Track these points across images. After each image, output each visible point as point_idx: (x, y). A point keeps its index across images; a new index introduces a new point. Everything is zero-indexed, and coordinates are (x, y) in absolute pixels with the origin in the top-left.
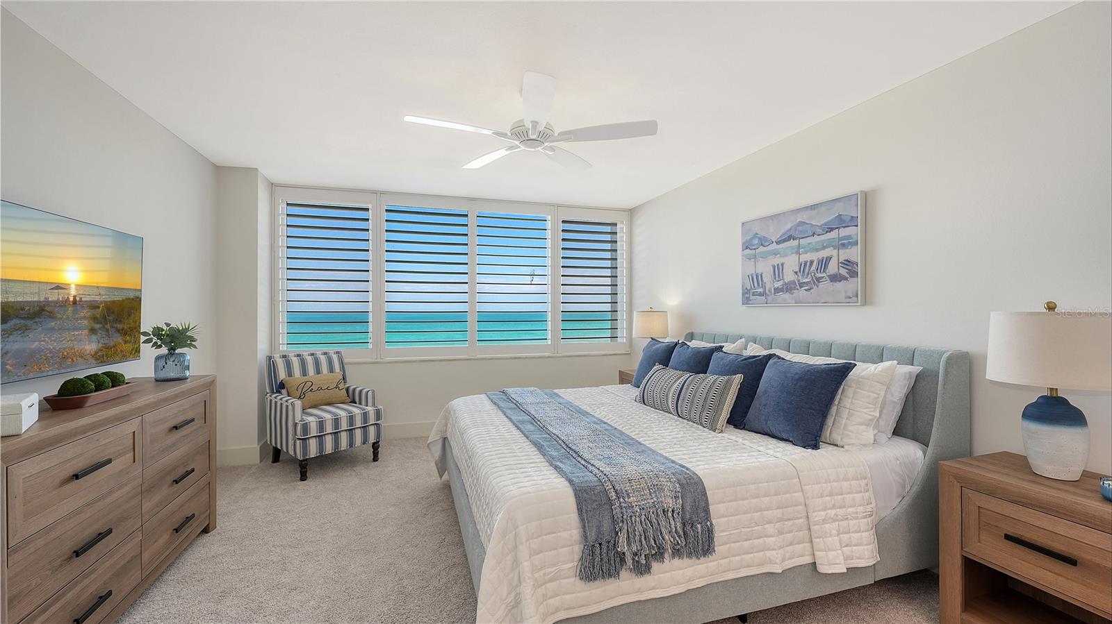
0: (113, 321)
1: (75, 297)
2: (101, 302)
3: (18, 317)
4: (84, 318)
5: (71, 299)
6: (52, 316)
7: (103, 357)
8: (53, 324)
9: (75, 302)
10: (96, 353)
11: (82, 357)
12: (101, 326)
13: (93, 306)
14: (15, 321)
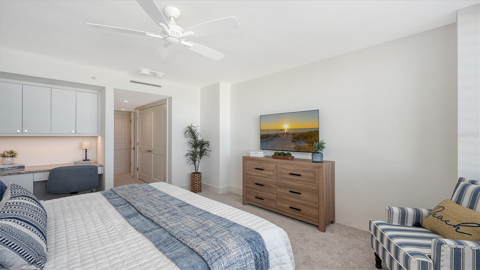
0: (303, 139)
1: (287, 132)
2: (297, 133)
3: (271, 137)
4: (290, 137)
5: (286, 133)
6: (279, 137)
7: (298, 149)
8: (280, 139)
9: (287, 133)
10: (295, 148)
11: (289, 148)
12: (297, 140)
13: (294, 134)
14: (270, 138)
